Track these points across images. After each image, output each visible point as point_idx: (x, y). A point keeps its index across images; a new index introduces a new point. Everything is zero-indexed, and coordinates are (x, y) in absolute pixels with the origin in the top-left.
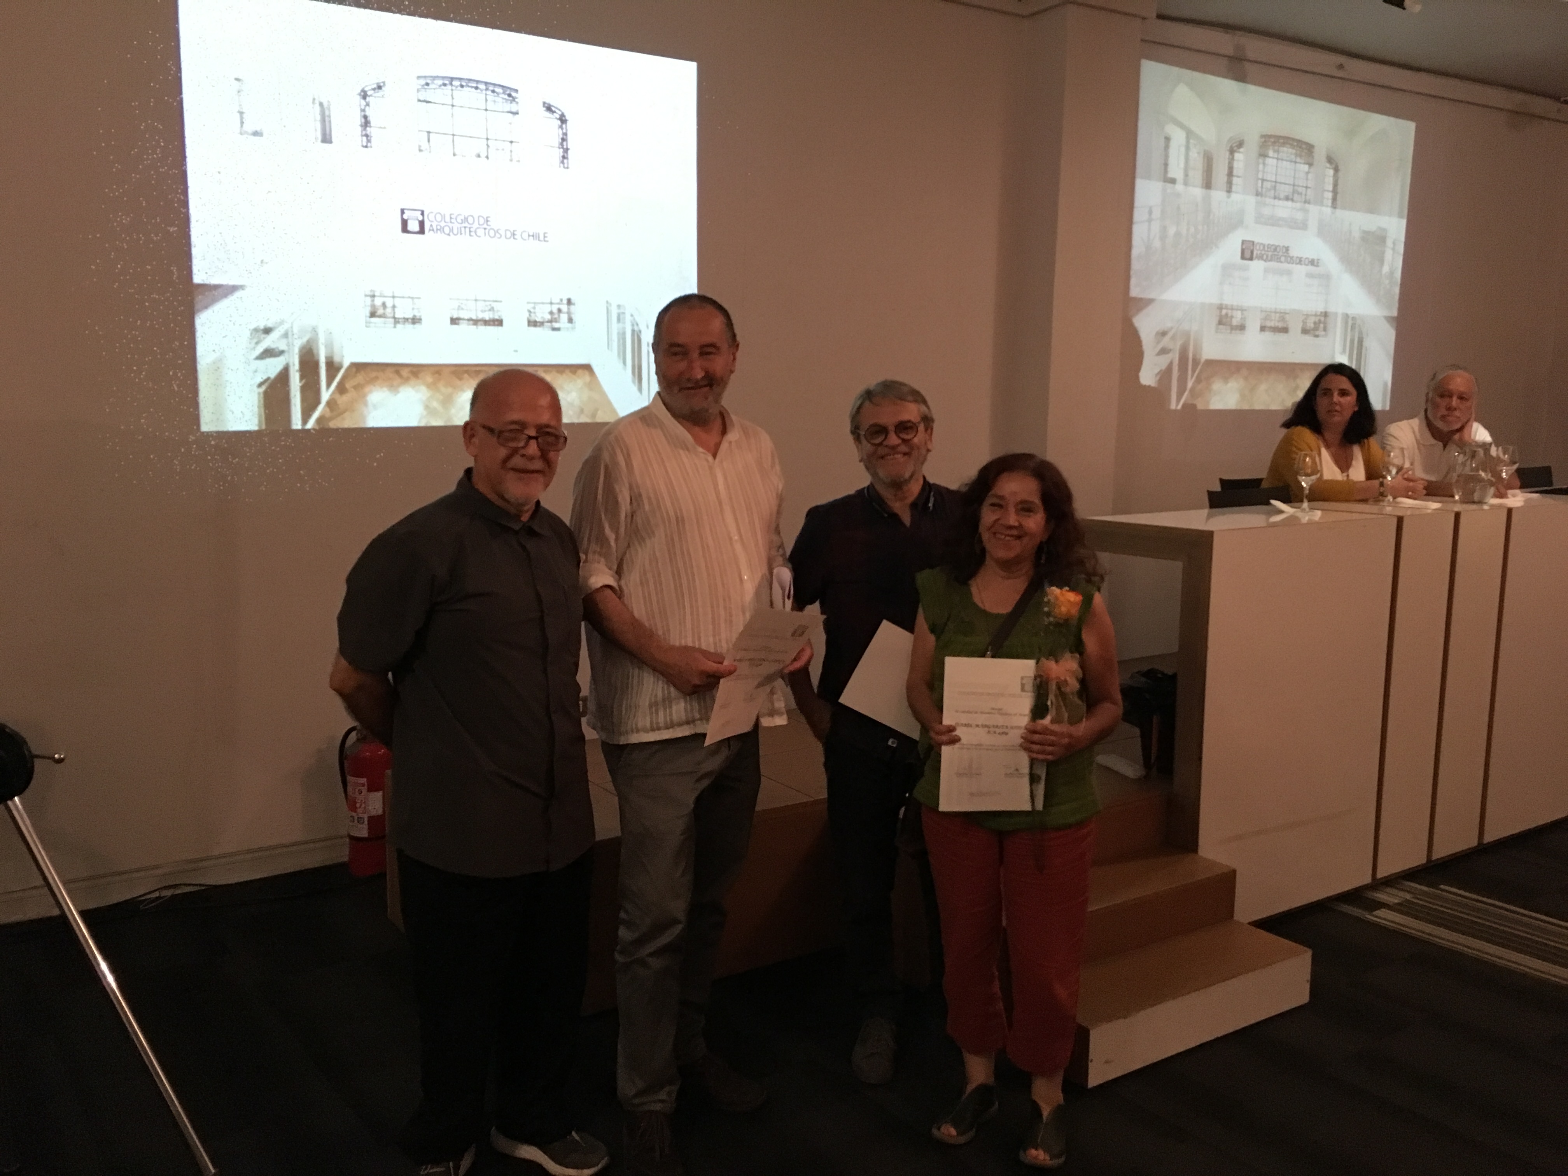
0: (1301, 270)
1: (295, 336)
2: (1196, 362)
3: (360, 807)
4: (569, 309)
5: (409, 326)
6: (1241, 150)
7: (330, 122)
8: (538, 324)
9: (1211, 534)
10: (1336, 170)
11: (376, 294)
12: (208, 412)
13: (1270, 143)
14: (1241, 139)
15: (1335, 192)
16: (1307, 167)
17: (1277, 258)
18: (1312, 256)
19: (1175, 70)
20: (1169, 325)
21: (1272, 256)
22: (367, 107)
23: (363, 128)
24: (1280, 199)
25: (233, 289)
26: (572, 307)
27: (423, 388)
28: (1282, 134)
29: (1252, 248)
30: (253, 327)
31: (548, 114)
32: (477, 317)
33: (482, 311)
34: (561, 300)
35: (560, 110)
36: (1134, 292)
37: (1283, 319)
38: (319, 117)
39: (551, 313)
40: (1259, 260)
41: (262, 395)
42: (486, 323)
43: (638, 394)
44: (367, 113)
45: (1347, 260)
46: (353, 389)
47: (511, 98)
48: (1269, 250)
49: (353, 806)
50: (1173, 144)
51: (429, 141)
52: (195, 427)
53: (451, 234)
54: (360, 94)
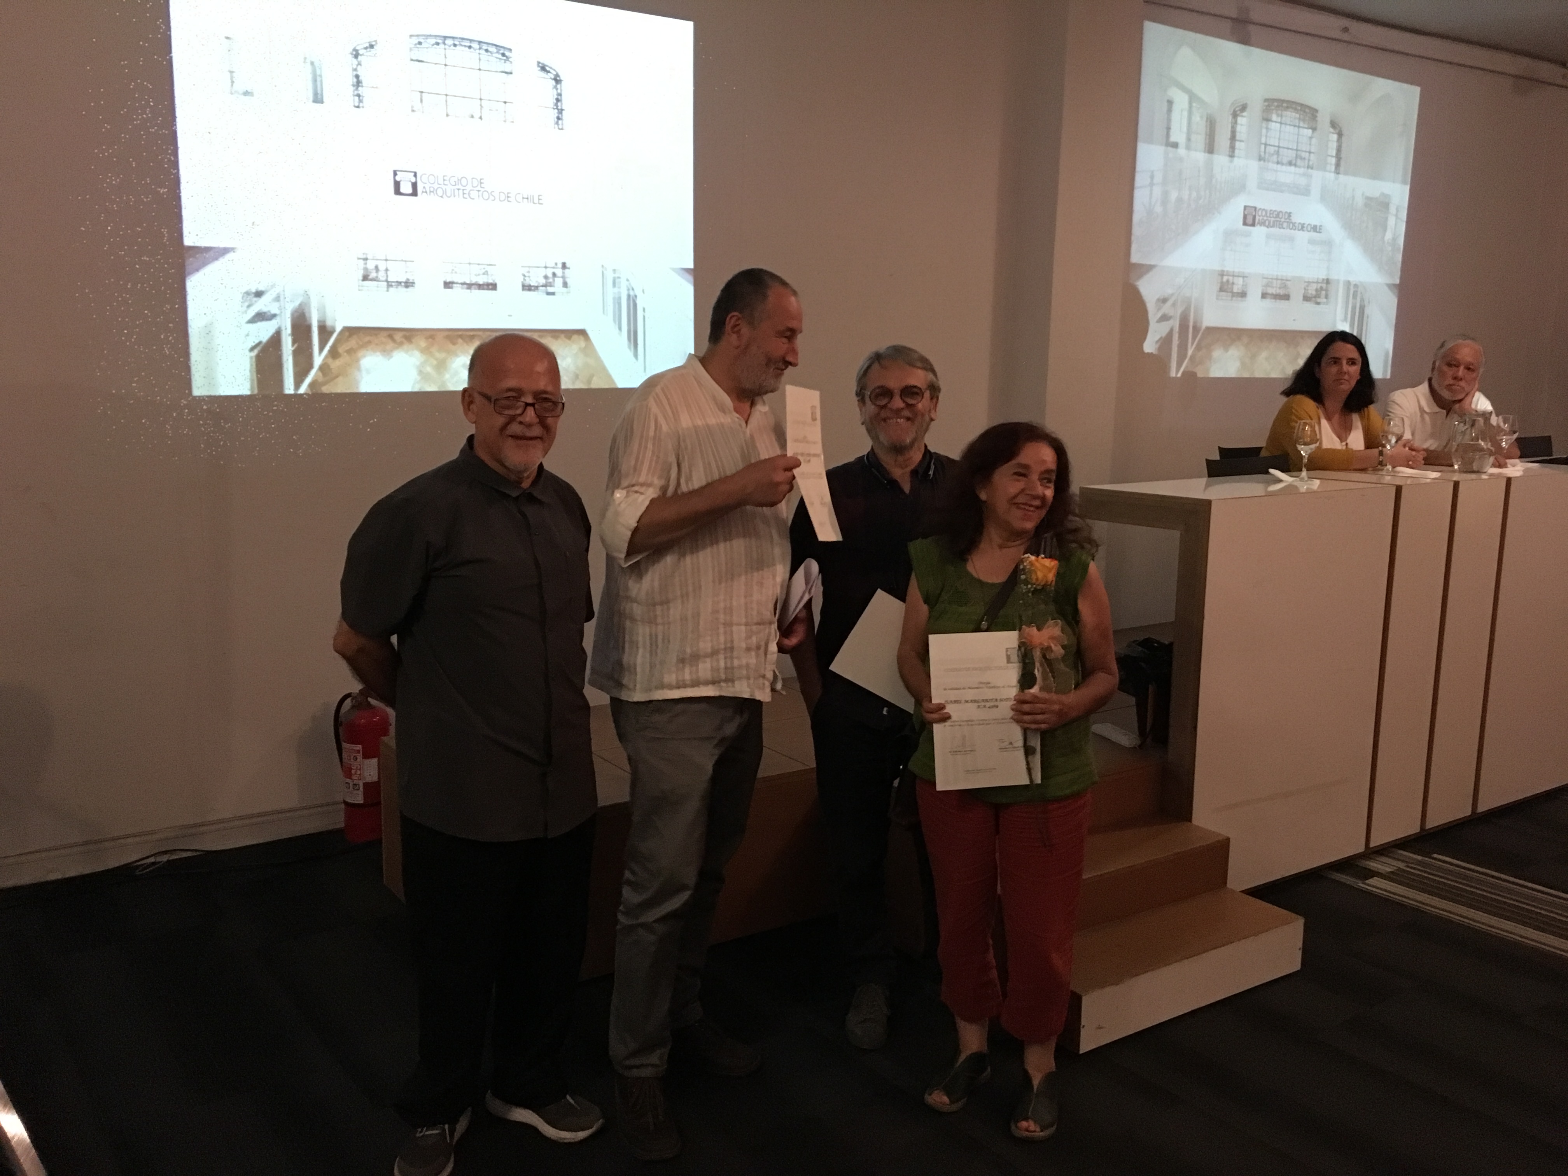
0: (1302, 237)
1: (287, 300)
2: (1196, 329)
3: (355, 774)
4: (563, 273)
5: (402, 289)
6: (1245, 114)
7: (321, 81)
8: (533, 288)
9: (1209, 502)
10: (1340, 135)
11: (368, 257)
12: (200, 376)
13: (1273, 108)
14: (1245, 102)
15: (1338, 157)
16: (1310, 131)
17: (1279, 224)
18: (1315, 222)
19: (1180, 32)
20: (1170, 291)
21: (1274, 222)
22: (359, 66)
23: (355, 88)
24: (1283, 164)
25: (225, 251)
26: (566, 271)
27: (417, 353)
28: (1287, 99)
29: (1254, 214)
30: (245, 290)
31: (543, 74)
32: (471, 281)
33: (476, 275)
34: (556, 264)
35: (554, 70)
36: (1135, 258)
37: (1285, 287)
38: (310, 77)
39: (546, 277)
40: (1261, 225)
41: (254, 360)
42: (480, 287)
43: (634, 359)
44: (358, 73)
45: (1349, 226)
46: (345, 354)
47: (505, 58)
48: (1271, 216)
49: (348, 772)
50: (1176, 108)
51: (421, 101)
52: (187, 392)
53: (444, 196)
54: (352, 54)
